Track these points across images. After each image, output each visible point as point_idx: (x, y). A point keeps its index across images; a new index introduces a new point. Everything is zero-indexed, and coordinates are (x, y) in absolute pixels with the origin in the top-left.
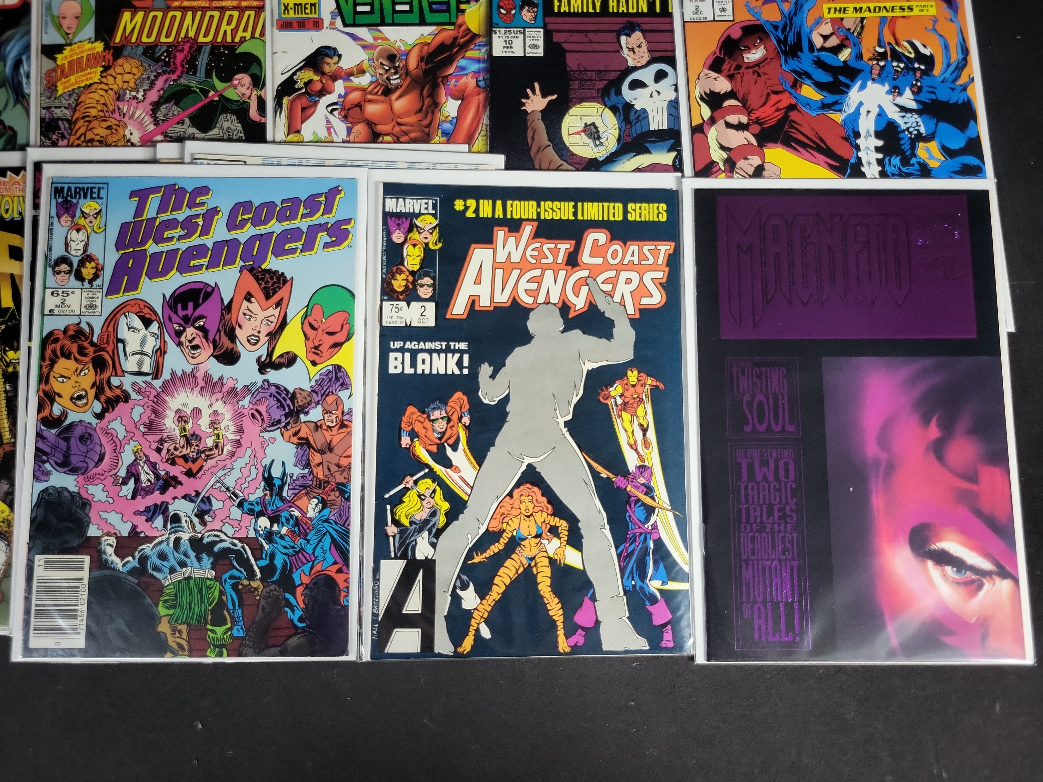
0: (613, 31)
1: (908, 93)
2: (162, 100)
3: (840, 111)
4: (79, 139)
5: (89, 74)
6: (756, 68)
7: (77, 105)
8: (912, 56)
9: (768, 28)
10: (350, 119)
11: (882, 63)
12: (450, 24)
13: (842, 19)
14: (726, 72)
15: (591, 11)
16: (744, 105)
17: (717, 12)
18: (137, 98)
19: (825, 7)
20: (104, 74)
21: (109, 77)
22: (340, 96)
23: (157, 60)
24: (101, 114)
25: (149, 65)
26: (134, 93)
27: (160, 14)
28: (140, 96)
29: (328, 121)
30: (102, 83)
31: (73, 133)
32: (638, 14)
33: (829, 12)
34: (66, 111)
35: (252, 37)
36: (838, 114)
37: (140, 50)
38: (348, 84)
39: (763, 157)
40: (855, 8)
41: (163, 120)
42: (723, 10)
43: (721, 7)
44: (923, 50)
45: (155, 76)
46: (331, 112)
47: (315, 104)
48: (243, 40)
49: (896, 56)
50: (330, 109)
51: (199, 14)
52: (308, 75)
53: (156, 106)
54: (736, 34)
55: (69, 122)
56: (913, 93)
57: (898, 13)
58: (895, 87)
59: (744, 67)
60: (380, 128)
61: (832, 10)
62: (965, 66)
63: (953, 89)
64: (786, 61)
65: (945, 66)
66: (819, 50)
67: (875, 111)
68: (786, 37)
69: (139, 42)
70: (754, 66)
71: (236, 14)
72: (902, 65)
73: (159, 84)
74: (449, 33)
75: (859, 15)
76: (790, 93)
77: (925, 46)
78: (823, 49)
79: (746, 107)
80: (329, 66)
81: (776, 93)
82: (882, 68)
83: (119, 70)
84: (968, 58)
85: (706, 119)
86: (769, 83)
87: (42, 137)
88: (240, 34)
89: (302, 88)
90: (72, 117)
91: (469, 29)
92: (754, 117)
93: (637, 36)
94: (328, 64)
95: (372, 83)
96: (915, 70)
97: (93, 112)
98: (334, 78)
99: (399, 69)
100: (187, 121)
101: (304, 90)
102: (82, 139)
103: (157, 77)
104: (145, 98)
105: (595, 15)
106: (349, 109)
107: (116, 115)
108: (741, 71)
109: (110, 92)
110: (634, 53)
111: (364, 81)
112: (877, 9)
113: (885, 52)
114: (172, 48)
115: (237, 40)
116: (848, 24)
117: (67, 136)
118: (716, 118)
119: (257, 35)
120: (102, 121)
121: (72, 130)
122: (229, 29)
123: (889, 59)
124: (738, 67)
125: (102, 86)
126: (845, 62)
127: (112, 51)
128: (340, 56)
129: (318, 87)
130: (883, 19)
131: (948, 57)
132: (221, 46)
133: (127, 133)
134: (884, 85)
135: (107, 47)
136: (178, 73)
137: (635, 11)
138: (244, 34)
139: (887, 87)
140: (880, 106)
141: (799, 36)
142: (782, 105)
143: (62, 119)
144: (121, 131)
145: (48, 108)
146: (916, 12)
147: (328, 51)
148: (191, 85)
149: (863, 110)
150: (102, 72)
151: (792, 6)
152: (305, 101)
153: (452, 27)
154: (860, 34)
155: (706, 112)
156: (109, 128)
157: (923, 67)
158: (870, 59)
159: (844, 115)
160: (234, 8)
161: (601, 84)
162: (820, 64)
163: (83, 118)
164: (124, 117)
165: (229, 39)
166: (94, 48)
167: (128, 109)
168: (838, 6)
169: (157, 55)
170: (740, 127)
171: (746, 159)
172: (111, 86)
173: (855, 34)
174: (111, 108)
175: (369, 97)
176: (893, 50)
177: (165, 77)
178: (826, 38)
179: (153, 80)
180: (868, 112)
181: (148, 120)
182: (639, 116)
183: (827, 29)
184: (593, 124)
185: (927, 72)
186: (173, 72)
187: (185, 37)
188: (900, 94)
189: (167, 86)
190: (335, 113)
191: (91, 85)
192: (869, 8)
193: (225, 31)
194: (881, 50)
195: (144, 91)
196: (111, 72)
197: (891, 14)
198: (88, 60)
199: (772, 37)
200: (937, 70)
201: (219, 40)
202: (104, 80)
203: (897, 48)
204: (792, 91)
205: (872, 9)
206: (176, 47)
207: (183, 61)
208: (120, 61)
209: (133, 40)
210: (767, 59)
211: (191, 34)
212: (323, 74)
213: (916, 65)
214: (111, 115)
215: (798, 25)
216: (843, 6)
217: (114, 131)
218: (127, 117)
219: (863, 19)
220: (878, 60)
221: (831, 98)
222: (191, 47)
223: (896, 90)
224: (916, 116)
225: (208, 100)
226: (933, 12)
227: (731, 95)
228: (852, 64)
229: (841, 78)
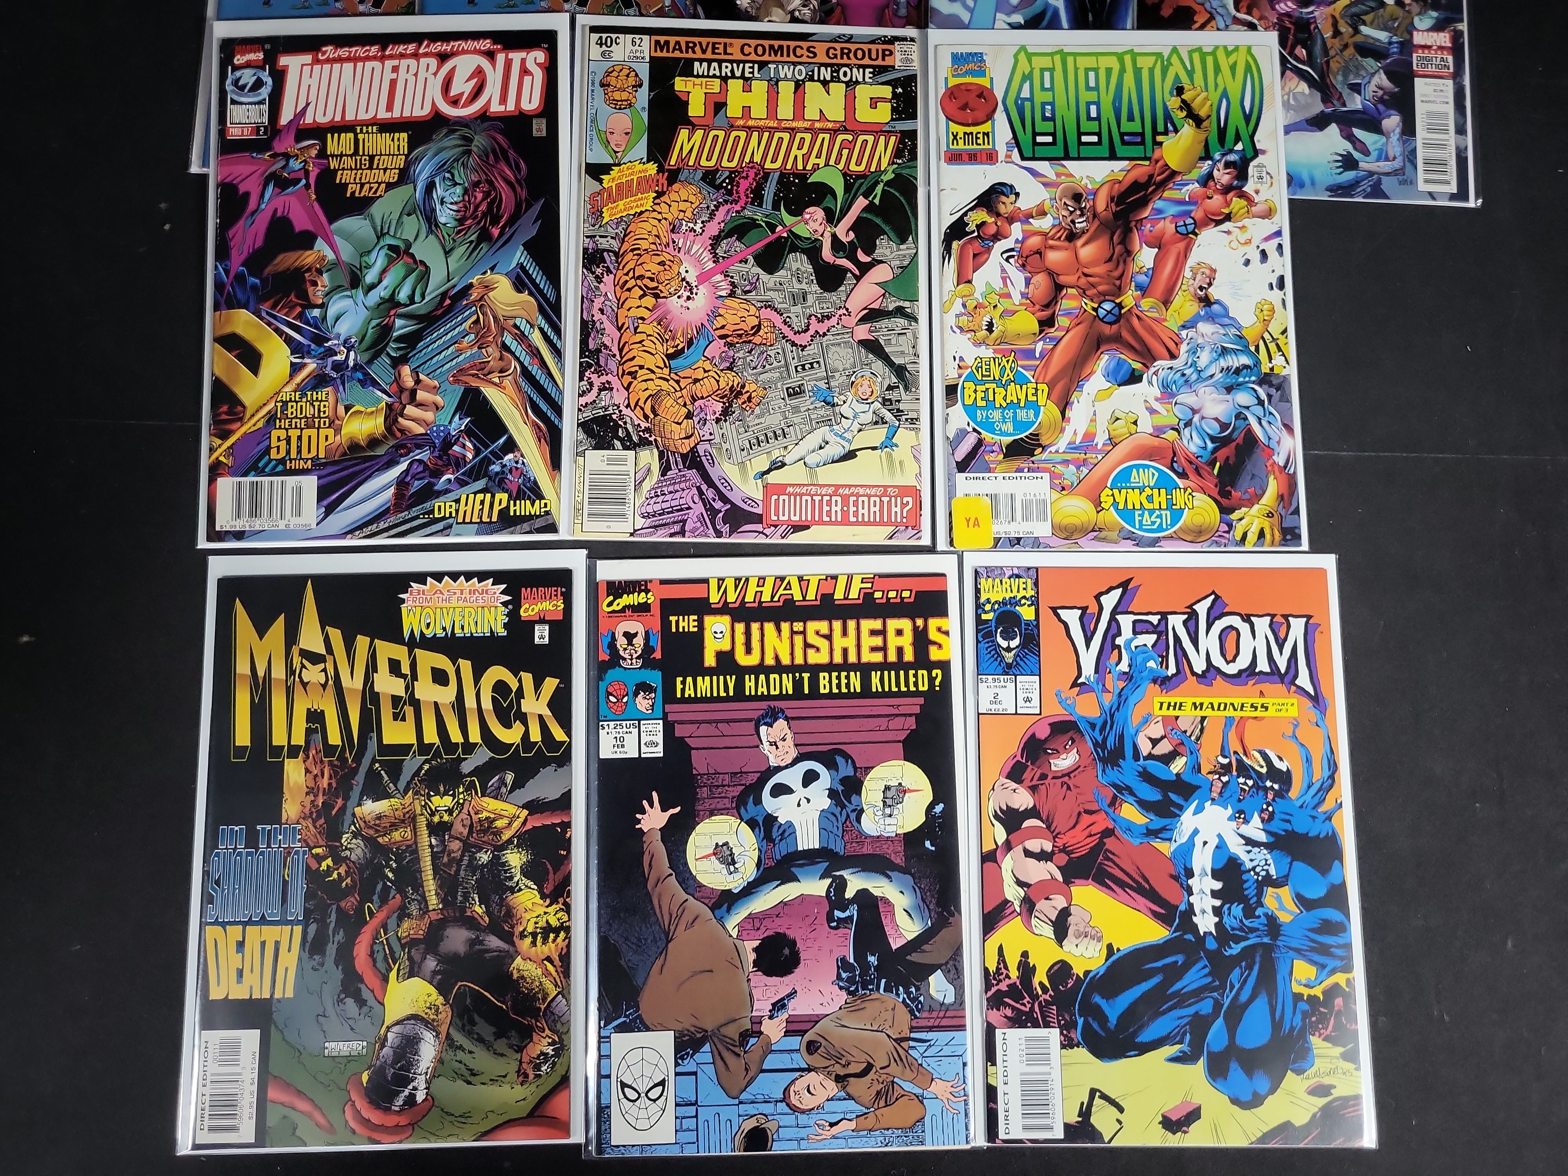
1: (1256, 820)
2: (723, 234)
3: (1170, 840)
4: (627, 274)
6: (1066, 779)
8: (1264, 770)
9: (1083, 726)
10: (1028, 268)
11: (1225, 779)
13: (1177, 718)
14: (1027, 783)
16: (1048, 827)
17: (1021, 702)
19: (1157, 700)
20: (657, 201)
33: (1161, 709)
36: (1167, 844)
39: (1069, 898)
40: (1194, 704)
42: (1028, 700)
43: (1026, 695)
44: (1277, 763)
47: (989, 250)
49: (1244, 770)
52: (981, 215)
54: (1043, 732)
56: (1263, 821)
57: (1248, 713)
58: (1241, 812)
59: (1050, 777)
60: (1062, 279)
61: (1165, 706)
62: (1331, 786)
63: (1314, 818)
64: (1104, 771)
65: (1305, 785)
66: (1145, 758)
67: (1213, 842)
68: (1105, 740)
70: (1063, 776)
72: (1250, 783)
74: (1143, 169)
75: (1199, 713)
76: (1106, 813)
77: (1281, 759)
78: (1150, 756)
79: (1051, 830)
80: (1005, 206)
81: (1090, 812)
82: (1225, 784)
84: (1336, 776)
85: (1000, 844)
86: (1081, 799)
91: (1167, 165)
92: (1060, 843)
94: (1004, 203)
95: (1054, 226)
96: (1266, 789)
99: (1085, 211)
101: (975, 234)
106: (1027, 257)
108: (1046, 782)
112: (1222, 708)
113: (1230, 763)
116: (1183, 724)
118: (1013, 844)
123: (1235, 773)
124: (1043, 777)
126: (1178, 775)
130: (1229, 720)
134: (1226, 808)
139: (1230, 811)
140: (1219, 836)
141: (1121, 737)
142: (1095, 829)
144: (675, 268)
146: (1271, 712)
147: (1004, 189)
148: (756, 217)
149: (1199, 841)
151: (1115, 698)
152: (977, 246)
153: (1147, 163)
154: (1198, 739)
155: (1000, 834)
157: (1276, 786)
158: (1210, 773)
159: (1174, 846)
162: (1147, 777)
168: (1173, 700)
170: (1042, 856)
171: (1047, 899)
173: (1193, 738)
175: (1051, 242)
176: (1240, 762)
178: (1155, 742)
180: (1205, 843)
182: (784, 831)
183: (1156, 730)
185: (1281, 794)
188: (1246, 821)
192: (1212, 704)
194: (1225, 761)
197: (1239, 714)
199: (1087, 737)
200: (1293, 794)
203: (1244, 758)
204: (1110, 811)
205: (1216, 707)
208: (676, 186)
210: (1079, 766)
212: (998, 215)
213: (1268, 784)
215: (1121, 723)
216: (1179, 700)
217: (667, 268)
219: (1203, 719)
220: (1221, 775)
221: (1159, 823)
223: (1241, 815)
224: (1265, 851)
225: (775, 236)
226: (1293, 712)
227: (1033, 813)
228: (1187, 778)
229: (1173, 796)
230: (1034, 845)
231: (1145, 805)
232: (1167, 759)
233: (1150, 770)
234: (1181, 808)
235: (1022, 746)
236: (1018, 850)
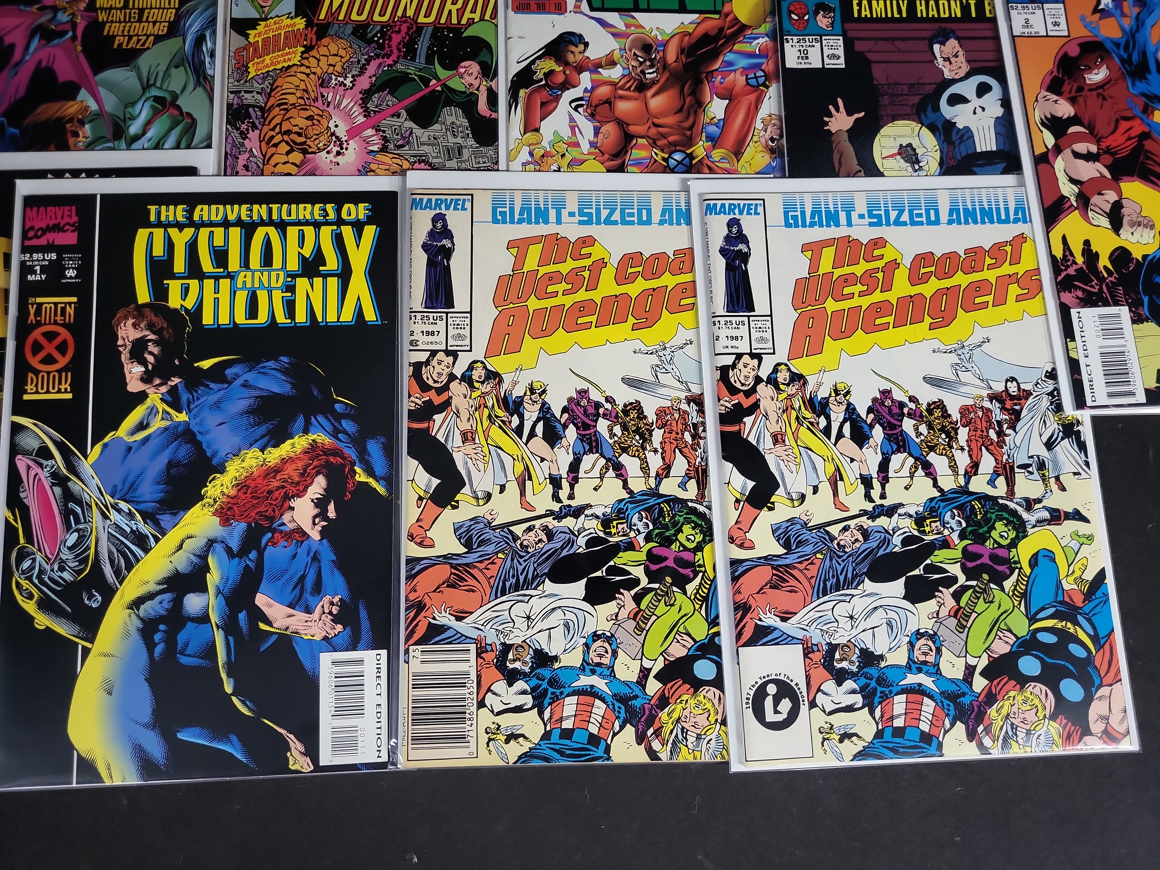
0: (923, 39)
2: (374, 88)
4: (273, 129)
5: (287, 54)
6: (1100, 91)
7: (272, 90)
9: (1109, 45)
10: (598, 117)
14: (1066, 95)
15: (896, 15)
16: (1091, 132)
17: (1050, 27)
18: (345, 85)
20: (306, 55)
21: (311, 59)
22: (586, 91)
23: (369, 42)
24: (301, 101)
25: (360, 47)
26: (341, 79)
28: (348, 82)
29: (572, 119)
30: (302, 65)
31: (267, 123)
32: (951, 19)
34: (258, 97)
35: (482, 19)
37: (349, 29)
39: (1120, 193)
41: (375, 112)
42: (1056, 24)
43: (1054, 20)
45: (366, 60)
46: (576, 109)
47: (557, 98)
48: (472, 23)
50: (574, 105)
52: (549, 64)
53: (367, 95)
54: (1074, 51)
55: (262, 109)
59: (1086, 88)
60: (633, 129)
64: (1133, 83)
68: (1130, 57)
69: (348, 20)
70: (1098, 88)
73: (372, 69)
74: (713, 22)
76: (1142, 119)
79: (1094, 135)
80: (574, 56)
81: (1126, 119)
83: (323, 50)
85: (1050, 147)
86: (1116, 107)
87: (228, 126)
88: (468, 15)
89: (541, 80)
90: (266, 104)
91: (737, 19)
92: (1104, 145)
93: (952, 44)
94: (573, 52)
95: (623, 76)
97: (292, 99)
98: (579, 69)
99: (655, 62)
100: (404, 114)
101: (543, 82)
102: (277, 130)
103: (368, 61)
104: (354, 85)
105: (901, 20)
106: (597, 106)
107: (319, 104)
108: (1084, 93)
109: (311, 76)
110: (951, 63)
114: (386, 27)
115: (464, 21)
117: (260, 127)
118: (1061, 147)
119: (488, 17)
120: (302, 109)
121: (265, 120)
122: (454, 9)
124: (1080, 89)
125: (303, 69)
127: (315, 29)
128: (586, 44)
129: (560, 79)
133: (332, 125)
135: (309, 24)
136: (394, 57)
137: (947, 15)
141: (1144, 54)
142: (1134, 133)
143: (254, 106)
144: (324, 122)
145: (236, 93)
147: (572, 38)
148: (409, 71)
150: (303, 53)
151: (1133, 22)
152: (545, 95)
153: (717, 16)
155: (1049, 139)
156: (310, 118)
161: (916, 99)
163: (279, 105)
164: (328, 106)
166: (294, 25)
167: (334, 97)
169: (370, 36)
170: (1089, 157)
171: (1100, 194)
172: (313, 70)
175: (621, 92)
177: (378, 61)
179: (364, 65)
181: (357, 110)
182: (963, 136)
184: (910, 145)
186: (388, 56)
187: (403, 16)
189: (380, 72)
191: (289, 67)
193: (450, 11)
195: (353, 76)
196: (314, 53)
198: (286, 38)
199: (1114, 55)
202: (305, 62)
204: (1144, 117)
206: (391, 27)
207: (399, 44)
208: (325, 41)
209: (341, 17)
210: (1110, 81)
211: (410, 13)
212: (566, 63)
214: (312, 104)
215: (1141, 42)
217: (315, 122)
218: (332, 106)
222: (409, 29)
225: (429, 90)
227: (1074, 120)
230: (1081, 147)
235: (1057, 62)
236: (1067, 152)
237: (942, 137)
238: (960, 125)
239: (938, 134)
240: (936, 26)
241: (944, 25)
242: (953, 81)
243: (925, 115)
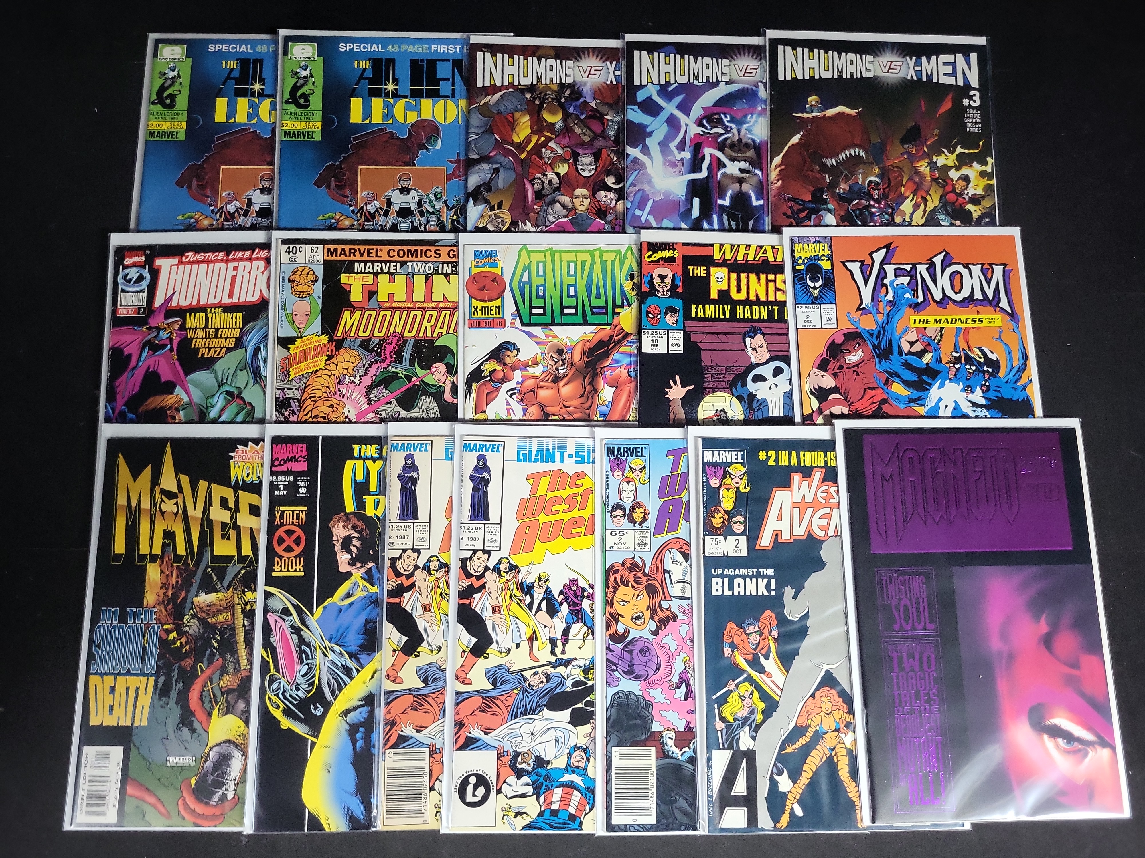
0: (739, 334)
1: (978, 391)
2: (374, 384)
3: (924, 405)
4: (306, 415)
5: (315, 362)
6: (856, 368)
7: (305, 387)
8: (982, 360)
9: (865, 335)
10: (525, 402)
11: (957, 366)
12: (608, 324)
13: (925, 328)
14: (831, 371)
15: (722, 316)
16: (845, 399)
17: (824, 321)
18: (355, 383)
19: (912, 318)
20: (328, 362)
21: (332, 365)
22: (518, 383)
23: (371, 351)
24: (325, 395)
25: (365, 355)
26: (352, 378)
27: (374, 313)
28: (357, 381)
29: (508, 403)
30: (326, 369)
31: (302, 410)
32: (759, 320)
33: (915, 323)
34: (297, 392)
35: (448, 333)
36: (922, 407)
37: (358, 342)
38: (524, 373)
40: (936, 320)
41: (375, 401)
42: (829, 319)
43: (827, 317)
44: (990, 355)
45: (369, 364)
46: (511, 396)
47: (498, 389)
48: (440, 335)
49: (969, 360)
50: (509, 393)
51: (405, 313)
52: (492, 365)
53: (370, 389)
54: (840, 340)
55: (299, 401)
56: (983, 391)
57: (971, 324)
58: (968, 386)
59: (845, 367)
60: (549, 410)
61: (917, 321)
62: (1025, 369)
63: (1015, 388)
64: (880, 363)
65: (1009, 369)
66: (906, 354)
67: (952, 406)
68: (880, 343)
69: (357, 336)
70: (854, 366)
71: (434, 313)
72: (974, 368)
73: (373, 370)
74: (605, 332)
75: (939, 325)
76: (883, 389)
77: (992, 353)
78: (909, 353)
79: (847, 400)
80: (510, 358)
81: (872, 389)
82: (958, 370)
83: (340, 358)
84: (1027, 363)
85: (814, 410)
86: (865, 380)
87: (277, 413)
88: (438, 330)
89: (487, 376)
90: (301, 397)
91: (622, 329)
92: (853, 408)
93: (759, 337)
94: (509, 356)
95: (544, 372)
96: (984, 372)
97: (319, 393)
98: (513, 368)
99: (566, 361)
100: (394, 402)
101: (489, 378)
102: (309, 415)
103: (370, 365)
104: (360, 382)
105: (725, 320)
106: (524, 394)
107: (337, 396)
108: (843, 370)
109: (332, 376)
110: (757, 352)
111: (537, 371)
112: (954, 321)
113: (960, 356)
114: (382, 341)
115: (435, 335)
116: (929, 333)
117: (298, 413)
118: (823, 410)
119: (451, 331)
120: (326, 400)
121: (301, 408)
122: (429, 326)
123: (963, 362)
124: (841, 367)
125: (327, 372)
126: (927, 364)
127: (334, 343)
128: (518, 350)
129: (501, 375)
130: (959, 328)
131: (1011, 361)
132: (422, 340)
133: (346, 411)
134: (959, 384)
135: (330, 340)
136: (387, 362)
137: (757, 317)
138: (441, 330)
139: (961, 386)
140: (955, 402)
141: (890, 341)
142: (876, 399)
143: (293, 399)
144: (340, 409)
145: (282, 389)
146: (985, 324)
147: (509, 346)
148: (398, 371)
149: (942, 405)
150: (326, 360)
151: (885, 317)
152: (490, 387)
153: (609, 327)
154: (939, 341)
155: (815, 404)
156: (331, 406)
157: (990, 370)
158: (947, 363)
159: (926, 409)
160: (434, 309)
161: (730, 378)
162: (907, 365)
163: (310, 398)
164: (343, 398)
165: (429, 335)
166: (321, 341)
167: (347, 391)
168: (922, 318)
172: (333, 372)
173: (936, 341)
174: (333, 390)
175: (542, 383)
176: (966, 355)
177: (377, 365)
178: (912, 344)
179: (367, 368)
180: (946, 406)
181: (363, 400)
182: (761, 404)
183: (912, 336)
184: (723, 410)
185: (994, 375)
187: (394, 332)
188: (972, 392)
189: (378, 372)
190: (514, 397)
191: (317, 371)
192: (947, 319)
193: (426, 327)
194: (957, 355)
195: (360, 376)
196: (334, 360)
197: (965, 325)
198: (315, 350)
199: (868, 342)
200: (1001, 374)
201: (421, 335)
202: (328, 367)
203: (969, 353)
204: (885, 387)
205: (950, 321)
206: (386, 340)
207: (391, 352)
208: (341, 351)
209: (352, 335)
210: (864, 360)
211: (399, 330)
212: (505, 364)
213: (985, 368)
214: (333, 396)
215: (889, 333)
216: (926, 318)
217: (335, 409)
218: (345, 397)
219: (942, 329)
220: (955, 363)
221: (916, 394)
222: (398, 341)
223: (969, 388)
224: (985, 410)
225: (411, 384)
226: (999, 324)
227: (835, 390)
228: (933, 366)
229: (924, 377)
230: (837, 410)
231: (907, 384)
232: (920, 354)
233: (909, 361)
234: (930, 385)
235: (826, 348)
236: (826, 413)
237: (746, 405)
238: (759, 397)
239: (743, 402)
240: (749, 324)
241: (754, 324)
242: (757, 365)
243: (736, 389)
